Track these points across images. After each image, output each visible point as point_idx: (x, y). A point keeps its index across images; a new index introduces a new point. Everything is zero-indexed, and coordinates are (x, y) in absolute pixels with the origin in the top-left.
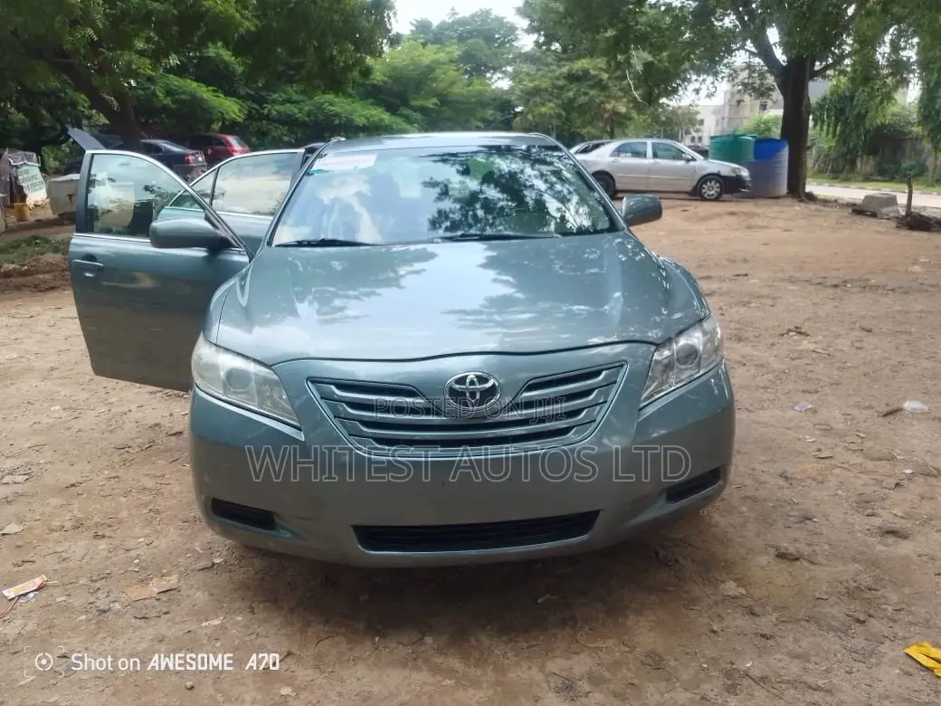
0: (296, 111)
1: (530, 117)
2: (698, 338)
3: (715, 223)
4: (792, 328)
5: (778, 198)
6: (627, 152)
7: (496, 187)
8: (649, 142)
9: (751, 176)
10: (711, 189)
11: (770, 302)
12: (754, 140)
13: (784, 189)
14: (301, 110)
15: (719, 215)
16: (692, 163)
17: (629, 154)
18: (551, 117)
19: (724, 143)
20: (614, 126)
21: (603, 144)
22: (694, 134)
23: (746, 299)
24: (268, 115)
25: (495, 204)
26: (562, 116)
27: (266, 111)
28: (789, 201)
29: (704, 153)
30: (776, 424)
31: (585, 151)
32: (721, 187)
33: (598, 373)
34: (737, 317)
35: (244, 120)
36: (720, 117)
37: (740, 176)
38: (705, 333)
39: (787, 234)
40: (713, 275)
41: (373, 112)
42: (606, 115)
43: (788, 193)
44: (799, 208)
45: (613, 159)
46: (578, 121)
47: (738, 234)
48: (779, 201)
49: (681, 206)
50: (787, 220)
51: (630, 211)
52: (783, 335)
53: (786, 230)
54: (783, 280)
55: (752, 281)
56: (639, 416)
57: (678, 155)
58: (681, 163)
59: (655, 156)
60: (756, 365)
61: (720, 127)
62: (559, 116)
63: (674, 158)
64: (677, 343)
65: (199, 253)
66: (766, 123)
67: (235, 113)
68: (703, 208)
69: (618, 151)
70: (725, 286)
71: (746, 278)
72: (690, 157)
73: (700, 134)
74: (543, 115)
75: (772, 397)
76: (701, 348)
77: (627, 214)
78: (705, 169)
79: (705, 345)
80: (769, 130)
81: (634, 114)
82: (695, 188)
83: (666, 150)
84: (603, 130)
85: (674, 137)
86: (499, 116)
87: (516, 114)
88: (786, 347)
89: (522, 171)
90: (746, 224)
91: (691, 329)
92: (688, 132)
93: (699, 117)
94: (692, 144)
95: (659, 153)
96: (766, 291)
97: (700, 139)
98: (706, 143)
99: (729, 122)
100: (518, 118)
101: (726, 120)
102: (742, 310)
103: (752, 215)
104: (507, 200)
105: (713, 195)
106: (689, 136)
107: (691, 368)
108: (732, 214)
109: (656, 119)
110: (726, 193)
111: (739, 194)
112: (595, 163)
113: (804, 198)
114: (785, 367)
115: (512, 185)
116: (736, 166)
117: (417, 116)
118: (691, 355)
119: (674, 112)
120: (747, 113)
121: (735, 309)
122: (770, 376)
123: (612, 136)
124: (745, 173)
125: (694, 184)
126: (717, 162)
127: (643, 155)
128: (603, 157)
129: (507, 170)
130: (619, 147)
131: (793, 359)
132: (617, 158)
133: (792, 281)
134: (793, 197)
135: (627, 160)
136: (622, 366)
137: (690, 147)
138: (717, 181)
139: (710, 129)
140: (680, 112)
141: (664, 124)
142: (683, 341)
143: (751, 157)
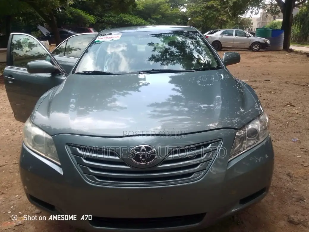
0: (113, 20)
1: (193, 21)
2: (257, 124)
3: (257, 60)
4: (288, 103)
5: (280, 51)
6: (226, 34)
7: (175, 47)
8: (234, 30)
9: (271, 42)
10: (256, 47)
11: (278, 92)
12: (272, 30)
13: (282, 48)
14: (115, 20)
15: (259, 57)
16: (249, 38)
17: (227, 35)
18: (200, 22)
19: (260, 31)
20: (222, 25)
21: (218, 31)
22: (250, 28)
23: (270, 91)
24: (104, 21)
25: (174, 54)
26: (204, 21)
27: (103, 20)
28: (283, 52)
29: (254, 34)
30: (284, 148)
31: (211, 33)
32: (259, 47)
33: (208, 145)
34: (266, 98)
35: (96, 23)
36: (259, 22)
37: (267, 43)
38: (261, 122)
39: (284, 64)
40: (256, 80)
41: (139, 20)
42: (219, 21)
43: (283, 49)
44: (287, 54)
45: (221, 36)
46: (209, 23)
47: (266, 64)
48: (281, 52)
49: (245, 53)
50: (283, 59)
51: (226, 59)
52: (285, 106)
53: (283, 63)
54: (283, 83)
55: (271, 83)
56: (227, 166)
57: (245, 35)
58: (246, 38)
59: (236, 35)
60: (275, 119)
61: (259, 26)
62: (203, 21)
63: (243, 36)
64: (247, 127)
65: (48, 75)
66: (275, 24)
67: (92, 21)
68: (253, 54)
69: (223, 34)
70: (262, 85)
71: (269, 81)
72: (249, 36)
73: (252, 28)
74: (197, 21)
75: (282, 135)
76: (259, 130)
77: (225, 60)
78: (254, 40)
79: (261, 128)
80: (276, 26)
81: (229, 20)
82: (250, 47)
83: (240, 33)
84: (218, 26)
85: (243, 28)
86: (182, 21)
87: (188, 20)
88: (286, 111)
89: (186, 41)
90: (268, 60)
91: (254, 121)
92: (247, 27)
93: (252, 22)
94: (249, 31)
95: (238, 34)
96: (277, 87)
97: (252, 29)
98: (254, 30)
99: (262, 24)
100: (189, 22)
101: (261, 23)
102: (268, 95)
103: (270, 57)
104: (179, 52)
105: (256, 49)
106: (248, 28)
107: (254, 139)
108: (263, 56)
109: (236, 22)
110: (261, 49)
111: (266, 49)
112: (214, 38)
113: (289, 51)
114: (286, 120)
115: (181, 47)
116: (265, 39)
117: (154, 21)
118: (254, 133)
119: (243, 20)
120: (268, 20)
121: (266, 94)
122: (281, 125)
123: (221, 28)
124: (268, 42)
125: (250, 45)
126: (259, 37)
127: (232, 35)
128: (217, 35)
129: (181, 41)
130: (223, 32)
131: (289, 117)
132: (223, 36)
133: (287, 83)
134: (285, 50)
135: (226, 37)
136: (220, 141)
137: (248, 32)
138: (258, 44)
139: (255, 26)
140: (245, 20)
141: (239, 24)
142: (250, 126)
143: (270, 36)
